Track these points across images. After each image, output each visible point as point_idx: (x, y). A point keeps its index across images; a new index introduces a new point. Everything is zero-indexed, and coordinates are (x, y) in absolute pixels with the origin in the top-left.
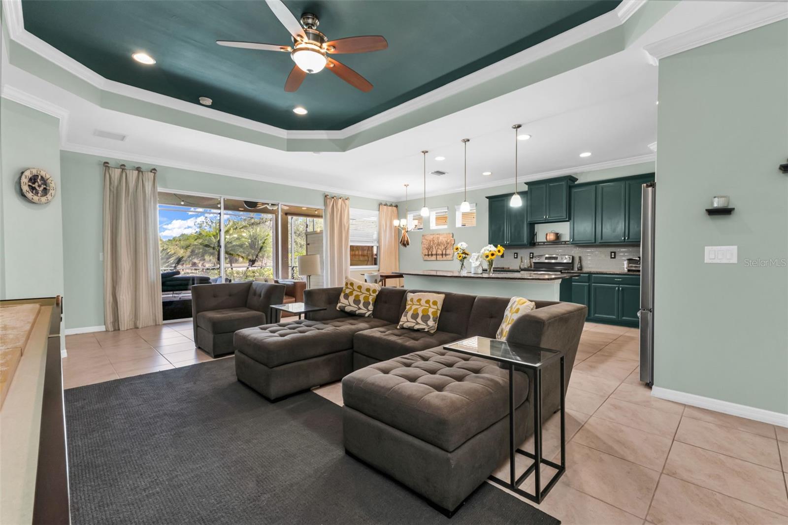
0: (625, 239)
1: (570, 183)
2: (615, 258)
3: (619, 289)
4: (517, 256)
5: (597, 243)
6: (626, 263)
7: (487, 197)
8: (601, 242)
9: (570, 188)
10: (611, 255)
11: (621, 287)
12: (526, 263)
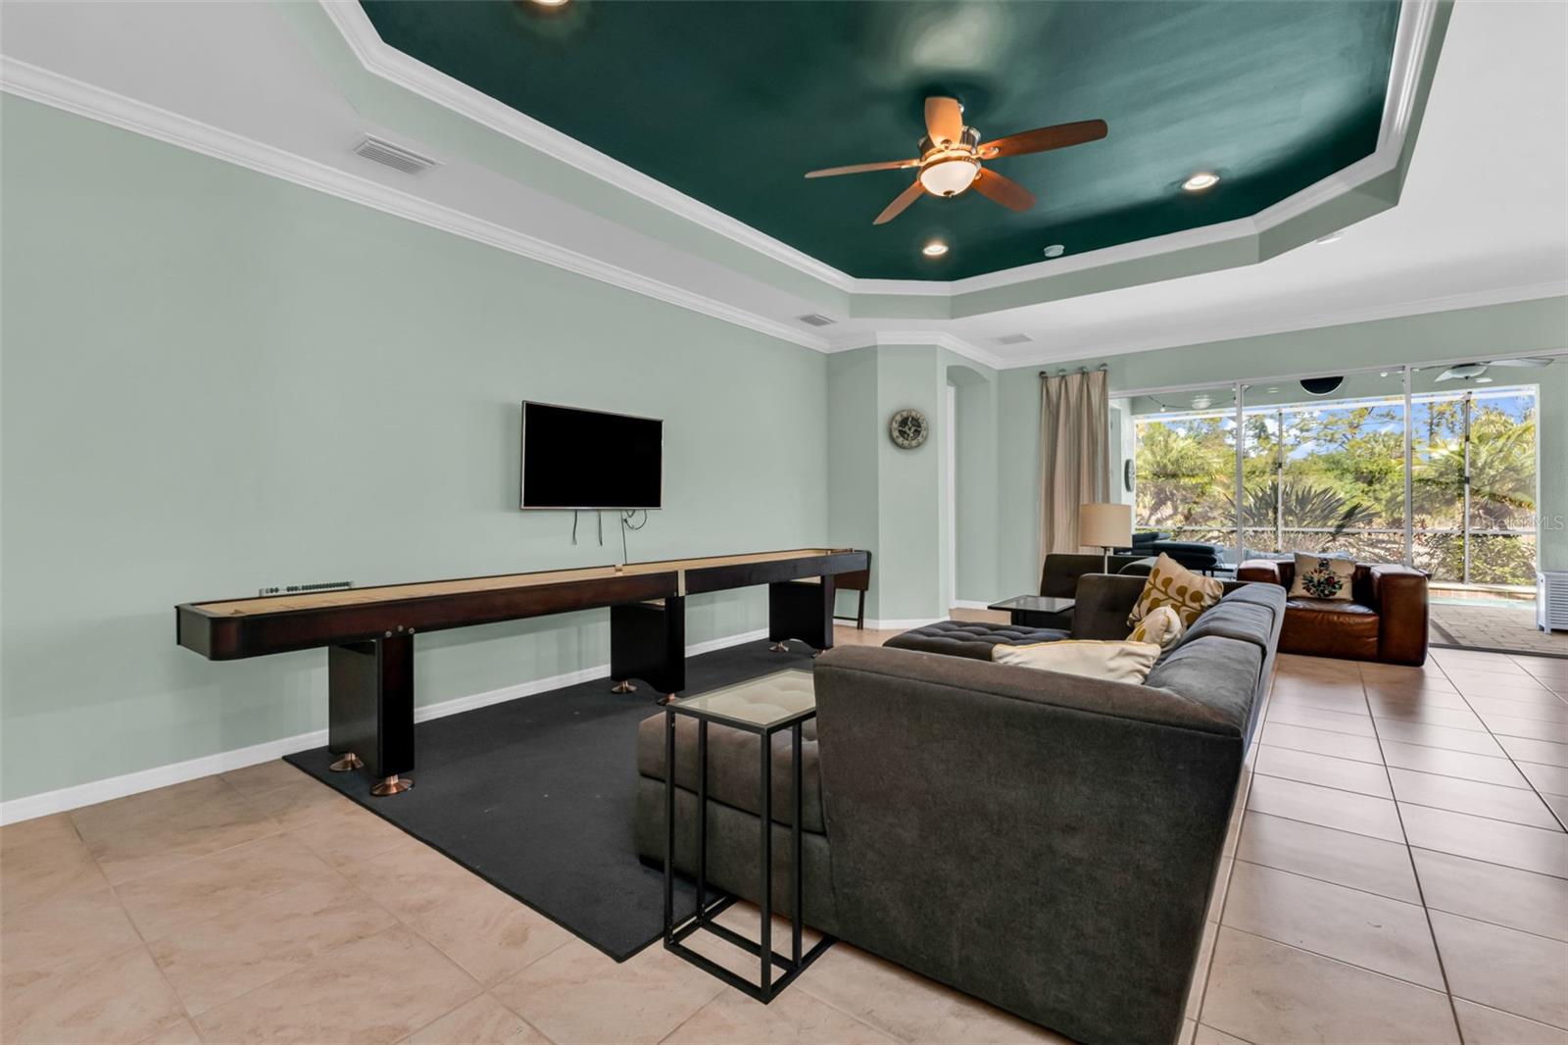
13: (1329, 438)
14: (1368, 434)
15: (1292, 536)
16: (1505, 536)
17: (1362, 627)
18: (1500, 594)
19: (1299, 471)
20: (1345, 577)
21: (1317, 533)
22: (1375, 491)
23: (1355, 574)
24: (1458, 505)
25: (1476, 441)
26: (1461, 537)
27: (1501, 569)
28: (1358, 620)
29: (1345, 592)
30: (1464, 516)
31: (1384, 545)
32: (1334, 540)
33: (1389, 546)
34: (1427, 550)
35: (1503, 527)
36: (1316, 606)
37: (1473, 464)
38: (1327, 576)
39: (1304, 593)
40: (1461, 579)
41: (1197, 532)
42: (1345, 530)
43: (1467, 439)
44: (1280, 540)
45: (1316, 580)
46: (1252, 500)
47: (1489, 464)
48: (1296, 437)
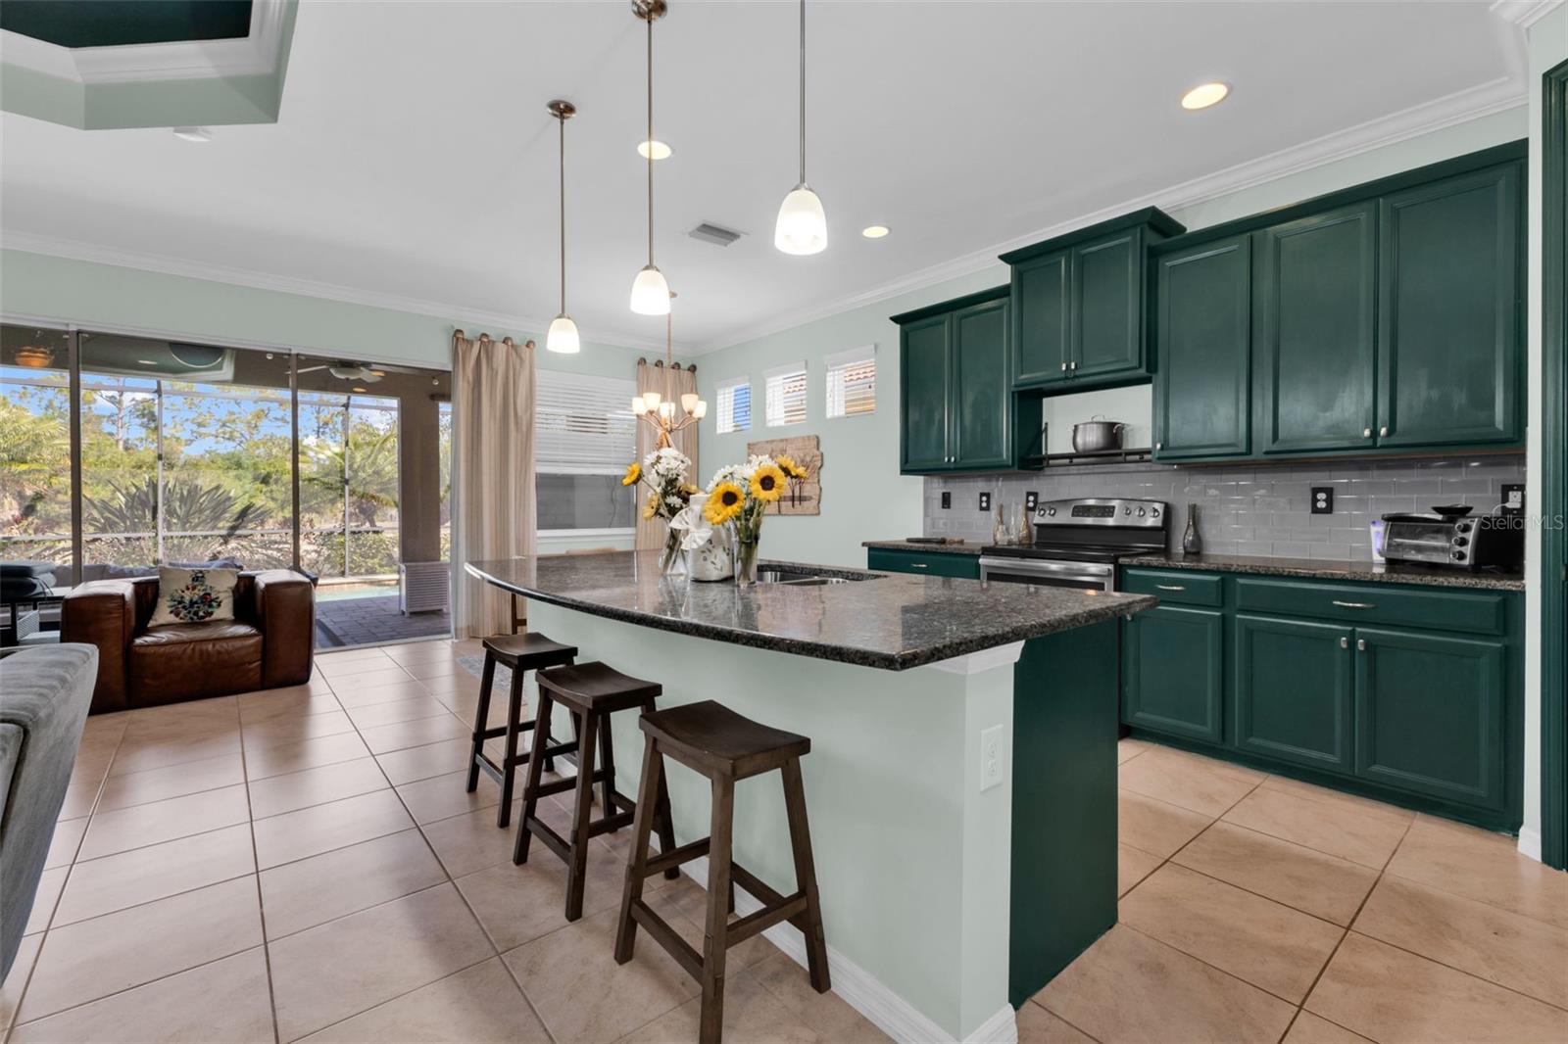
0: (1375, 433)
1: (1153, 239)
2: (1329, 510)
3: (1352, 644)
4: (988, 502)
5: (1257, 454)
6: (1377, 536)
7: (895, 319)
8: (1274, 448)
9: (1153, 255)
10: (1315, 501)
11: (1363, 636)
12: (1016, 527)
13: (227, 436)
14: (265, 435)
15: (176, 542)
16: (374, 532)
17: (243, 652)
18: (372, 583)
19: (194, 465)
20: (226, 591)
21: (206, 537)
22: (272, 491)
23: (237, 586)
24: (339, 505)
25: (353, 448)
26: (342, 533)
27: (372, 561)
28: (238, 644)
29: (225, 611)
30: (344, 515)
31: (276, 546)
32: (226, 542)
33: (281, 546)
34: (315, 547)
35: (373, 524)
36: (185, 635)
37: (351, 467)
38: (202, 593)
39: (172, 618)
40: (343, 574)
41: (38, 542)
42: (238, 532)
43: (347, 444)
44: (160, 547)
45: (187, 599)
46: (123, 499)
47: (362, 468)
48: (192, 432)
